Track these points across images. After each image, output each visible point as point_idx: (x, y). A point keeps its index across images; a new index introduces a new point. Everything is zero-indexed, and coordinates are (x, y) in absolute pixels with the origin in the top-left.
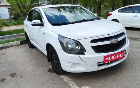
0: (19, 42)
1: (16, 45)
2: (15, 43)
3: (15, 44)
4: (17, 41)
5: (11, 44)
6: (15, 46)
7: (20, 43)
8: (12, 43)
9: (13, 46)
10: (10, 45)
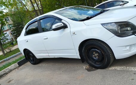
0: (16, 64)
1: (15, 69)
2: (13, 66)
3: (13, 68)
4: (14, 64)
5: (8, 69)
6: (13, 69)
7: (18, 65)
8: (9, 67)
9: (11, 71)
10: (8, 71)
